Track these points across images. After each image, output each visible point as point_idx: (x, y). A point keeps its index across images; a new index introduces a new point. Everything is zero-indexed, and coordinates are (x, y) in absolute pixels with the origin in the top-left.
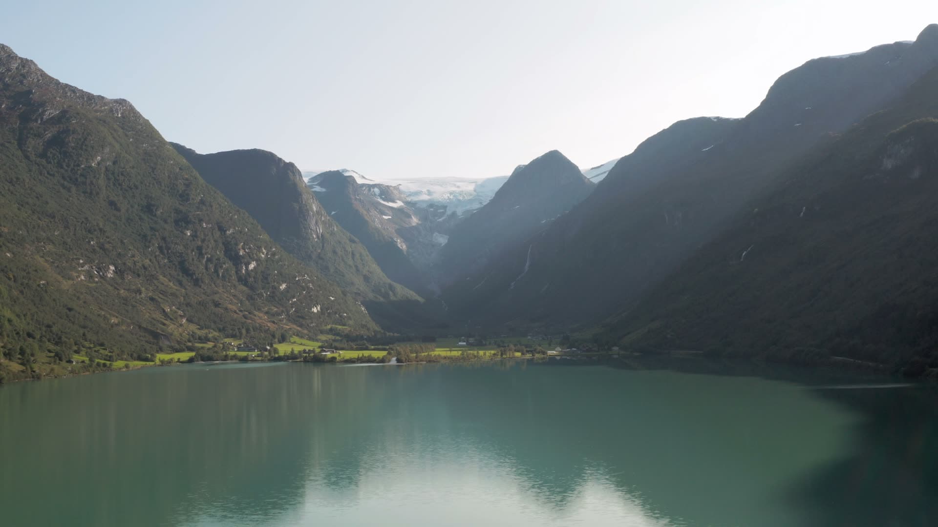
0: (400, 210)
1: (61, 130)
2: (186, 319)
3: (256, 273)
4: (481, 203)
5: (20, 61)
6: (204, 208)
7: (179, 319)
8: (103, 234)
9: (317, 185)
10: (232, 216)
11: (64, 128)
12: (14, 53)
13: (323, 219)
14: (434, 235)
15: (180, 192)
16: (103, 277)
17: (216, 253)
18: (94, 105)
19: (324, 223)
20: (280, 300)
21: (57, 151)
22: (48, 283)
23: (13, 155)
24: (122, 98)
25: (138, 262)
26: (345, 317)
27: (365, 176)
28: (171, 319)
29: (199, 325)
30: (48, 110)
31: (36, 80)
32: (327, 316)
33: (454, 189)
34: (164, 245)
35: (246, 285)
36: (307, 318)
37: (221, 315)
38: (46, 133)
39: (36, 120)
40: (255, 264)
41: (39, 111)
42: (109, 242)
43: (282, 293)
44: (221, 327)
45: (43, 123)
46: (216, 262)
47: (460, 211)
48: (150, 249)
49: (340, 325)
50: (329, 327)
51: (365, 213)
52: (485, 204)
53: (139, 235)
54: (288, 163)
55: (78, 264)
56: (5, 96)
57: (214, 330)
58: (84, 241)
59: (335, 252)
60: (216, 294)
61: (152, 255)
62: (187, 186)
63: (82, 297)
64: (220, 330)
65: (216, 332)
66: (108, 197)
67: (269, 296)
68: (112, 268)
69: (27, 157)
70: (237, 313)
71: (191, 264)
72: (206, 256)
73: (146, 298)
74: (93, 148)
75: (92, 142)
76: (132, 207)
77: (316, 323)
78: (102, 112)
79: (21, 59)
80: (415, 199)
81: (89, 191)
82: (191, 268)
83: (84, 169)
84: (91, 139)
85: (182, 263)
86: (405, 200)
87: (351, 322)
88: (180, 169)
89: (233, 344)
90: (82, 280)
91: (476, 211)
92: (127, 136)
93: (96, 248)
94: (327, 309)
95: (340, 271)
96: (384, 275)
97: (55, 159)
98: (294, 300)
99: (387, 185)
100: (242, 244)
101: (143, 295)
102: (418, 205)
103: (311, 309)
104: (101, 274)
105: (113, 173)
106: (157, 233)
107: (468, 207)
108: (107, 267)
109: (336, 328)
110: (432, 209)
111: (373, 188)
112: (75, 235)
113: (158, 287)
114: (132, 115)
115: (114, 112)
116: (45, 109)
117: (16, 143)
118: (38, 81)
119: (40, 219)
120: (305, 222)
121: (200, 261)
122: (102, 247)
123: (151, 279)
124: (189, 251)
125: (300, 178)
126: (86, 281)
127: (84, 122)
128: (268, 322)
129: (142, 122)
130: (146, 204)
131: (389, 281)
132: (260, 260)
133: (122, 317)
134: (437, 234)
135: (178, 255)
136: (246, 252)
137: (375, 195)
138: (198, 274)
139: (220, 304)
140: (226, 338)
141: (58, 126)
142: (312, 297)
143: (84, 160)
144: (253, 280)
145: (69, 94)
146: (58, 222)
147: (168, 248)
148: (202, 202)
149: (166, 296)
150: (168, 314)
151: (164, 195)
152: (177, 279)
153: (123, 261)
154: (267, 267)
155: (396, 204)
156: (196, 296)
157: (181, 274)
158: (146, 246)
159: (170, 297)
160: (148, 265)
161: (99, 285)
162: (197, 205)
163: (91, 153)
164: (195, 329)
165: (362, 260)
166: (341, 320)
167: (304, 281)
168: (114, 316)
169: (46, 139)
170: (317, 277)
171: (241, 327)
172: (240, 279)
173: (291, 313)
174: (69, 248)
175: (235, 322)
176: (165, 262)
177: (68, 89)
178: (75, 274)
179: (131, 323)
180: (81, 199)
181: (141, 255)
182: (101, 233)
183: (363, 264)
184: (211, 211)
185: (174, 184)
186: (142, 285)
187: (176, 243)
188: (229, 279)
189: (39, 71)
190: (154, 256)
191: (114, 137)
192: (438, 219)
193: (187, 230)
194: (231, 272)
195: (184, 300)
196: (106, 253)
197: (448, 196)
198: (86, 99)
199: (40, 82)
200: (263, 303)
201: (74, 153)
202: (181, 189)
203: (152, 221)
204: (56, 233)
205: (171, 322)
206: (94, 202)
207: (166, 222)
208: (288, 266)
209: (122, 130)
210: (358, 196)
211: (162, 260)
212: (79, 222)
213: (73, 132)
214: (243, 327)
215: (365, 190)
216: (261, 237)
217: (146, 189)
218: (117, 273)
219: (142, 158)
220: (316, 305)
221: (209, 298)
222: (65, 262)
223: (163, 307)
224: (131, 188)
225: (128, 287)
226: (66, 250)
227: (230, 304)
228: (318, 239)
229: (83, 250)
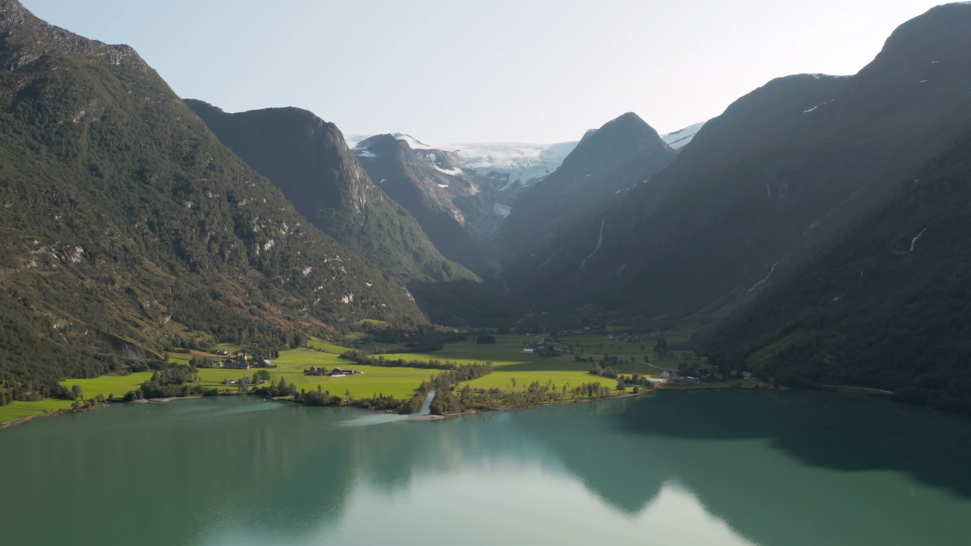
0: (458, 178)
1: (37, 79)
2: (170, 317)
3: (273, 255)
4: (547, 171)
6: (213, 174)
7: (160, 317)
8: (75, 207)
9: (366, 150)
10: (248, 183)
11: (41, 76)
13: (367, 187)
14: (496, 206)
15: (185, 154)
16: (65, 264)
17: (223, 230)
18: (86, 51)
19: (369, 191)
20: (302, 288)
21: (30, 104)
24: (124, 43)
25: (117, 242)
26: (384, 308)
27: (420, 141)
28: (150, 318)
29: (187, 325)
30: (24, 54)
31: (16, 21)
32: (361, 308)
33: (517, 155)
34: (155, 220)
35: (259, 269)
36: (335, 310)
37: (220, 310)
38: (18, 82)
39: (9, 68)
40: (273, 243)
41: (12, 56)
42: (80, 216)
43: (305, 279)
44: (216, 327)
45: (17, 70)
46: (223, 241)
47: (524, 180)
48: (136, 225)
49: (377, 319)
50: (362, 322)
51: (418, 181)
52: (552, 172)
53: (124, 208)
54: (327, 123)
55: (30, 246)
57: (205, 331)
58: (45, 216)
59: (380, 226)
60: (218, 281)
61: (137, 233)
62: (195, 147)
63: (21, 291)
64: (214, 332)
65: (209, 334)
66: (89, 160)
67: (289, 283)
68: (80, 250)
70: (241, 308)
71: (188, 244)
72: (209, 234)
73: (120, 290)
74: (75, 101)
75: (74, 93)
76: (120, 172)
77: (345, 317)
78: (96, 58)
80: (474, 166)
81: (64, 152)
82: (187, 249)
83: (61, 126)
84: (74, 89)
85: (177, 243)
86: (464, 167)
87: (391, 315)
88: (189, 127)
89: (225, 352)
90: (32, 267)
91: (541, 180)
92: (124, 87)
93: (61, 224)
94: (362, 299)
95: (385, 248)
96: (438, 252)
97: (26, 113)
98: (319, 288)
99: (444, 150)
100: (258, 218)
101: (117, 286)
102: (478, 173)
103: (341, 299)
104: (63, 258)
105: (100, 132)
106: (147, 205)
107: (534, 176)
108: (71, 249)
109: (371, 324)
110: (493, 178)
111: (429, 154)
112: (34, 208)
113: (140, 274)
114: (134, 63)
115: (111, 59)
116: (21, 54)
118: (20, 22)
120: (346, 192)
121: (201, 240)
122: (70, 224)
123: (132, 262)
124: (187, 228)
125: (341, 141)
126: (37, 268)
127: (67, 69)
128: (281, 318)
129: (146, 72)
130: (138, 169)
131: (443, 259)
132: (279, 239)
133: (74, 319)
134: (499, 205)
135: (173, 232)
136: (261, 228)
137: (431, 161)
138: (197, 257)
139: (220, 295)
140: (220, 342)
141: (34, 74)
142: (343, 284)
143: (63, 115)
144: (269, 263)
145: (56, 38)
146: (12, 192)
147: (162, 224)
148: (211, 167)
149: (149, 286)
150: (147, 312)
151: (163, 158)
152: (168, 263)
153: (96, 241)
154: (288, 248)
155: (454, 171)
156: (190, 286)
157: (174, 257)
158: (131, 221)
159: (154, 288)
160: (131, 246)
161: (56, 273)
162: (204, 170)
163: (72, 106)
164: (178, 330)
165: (411, 235)
166: (378, 313)
167: (334, 263)
168: (63, 317)
169: (18, 90)
170: (353, 258)
171: (243, 327)
172: (252, 262)
173: (316, 305)
174: (22, 225)
175: (236, 321)
176: (156, 241)
177: (56, 32)
178: (22, 260)
179: (87, 327)
180: (51, 162)
181: (123, 233)
182: (71, 206)
183: (413, 240)
184: (221, 178)
185: (177, 145)
186: (118, 272)
187: (171, 218)
188: (238, 262)
189: (23, 11)
190: (140, 234)
191: (106, 89)
192: (500, 188)
193: (188, 201)
194: (241, 253)
195: (172, 291)
196: (73, 231)
197: (511, 163)
198: (77, 44)
199: (22, 23)
200: (280, 293)
201: (50, 106)
202: (186, 152)
203: (143, 187)
204: (7, 206)
205: (147, 323)
206: (69, 167)
207: (161, 191)
208: (315, 246)
209: (119, 81)
210: (411, 162)
211: (151, 239)
212: (42, 191)
213: (52, 81)
214: (245, 327)
215: (419, 156)
216: (284, 209)
217: (141, 151)
218: (85, 256)
219: (141, 113)
220: (348, 293)
221: (208, 287)
222: (11, 244)
223: (141, 302)
224: (121, 150)
225: (97, 275)
226: (17, 227)
227: (235, 294)
228: (361, 210)
229: (42, 227)
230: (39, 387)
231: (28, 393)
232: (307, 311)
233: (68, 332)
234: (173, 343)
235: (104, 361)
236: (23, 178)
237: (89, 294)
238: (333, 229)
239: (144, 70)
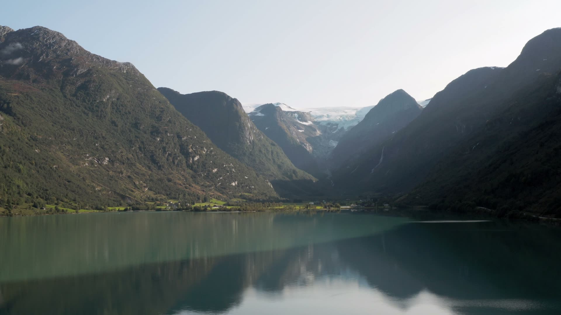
0: (310, 127)
1: (86, 81)
2: (147, 188)
3: (199, 163)
4: (359, 122)
5: (67, 41)
6: (170, 125)
7: (143, 188)
8: (105, 140)
9: (259, 112)
10: (188, 129)
11: (88, 79)
12: (65, 37)
13: (254, 131)
14: (330, 141)
16: (101, 165)
17: (174, 151)
18: (109, 66)
19: (255, 134)
20: (212, 178)
21: (83, 93)
22: (58, 167)
23: (56, 95)
24: (128, 62)
25: (124, 156)
26: (253, 188)
27: (291, 107)
28: (138, 188)
29: (155, 192)
30: (80, 69)
31: (75, 52)
32: (241, 188)
33: (343, 114)
34: (142, 146)
35: (192, 169)
36: (227, 188)
37: (171, 186)
38: (77, 82)
39: (73, 75)
40: (199, 157)
41: (74, 70)
42: (107, 144)
43: (213, 174)
44: (169, 193)
45: (76, 76)
46: (174, 156)
47: (346, 127)
48: (133, 148)
49: (248, 193)
50: (240, 194)
51: (286, 128)
53: (128, 140)
54: (233, 99)
55: (85, 157)
56: (56, 62)
57: (163, 194)
58: (91, 144)
59: (260, 151)
60: (171, 174)
61: (134, 152)
62: (162, 112)
63: (82, 175)
64: (167, 195)
65: (165, 196)
66: (111, 118)
67: (206, 176)
68: (107, 159)
69: (65, 97)
70: (181, 186)
71: (157, 157)
72: (168, 153)
73: (126, 177)
74: (104, 91)
75: (104, 87)
76: (126, 124)
77: (232, 191)
78: (114, 70)
79: (68, 40)
80: (319, 120)
81: (99, 115)
82: (157, 159)
83: (98, 103)
84: (104, 85)
85: (152, 156)
86: (313, 121)
87: (255, 192)
88: (160, 102)
89: (171, 203)
90: (86, 166)
92: (128, 83)
93: (99, 147)
94: (242, 184)
95: (262, 162)
96: (292, 164)
97: (81, 97)
98: (221, 178)
99: (303, 112)
100: (191, 145)
101: (124, 175)
102: (321, 124)
103: (231, 183)
104: (100, 162)
105: (116, 105)
106: (138, 139)
107: (351, 125)
108: (103, 159)
109: (245, 195)
110: (329, 126)
111: (294, 114)
112: (86, 140)
113: (135, 170)
114: (133, 71)
115: (122, 70)
116: (78, 69)
117: (59, 88)
119: (65, 131)
120: (243, 134)
121: (164, 155)
122: (103, 148)
123: (131, 165)
124: (157, 150)
125: (240, 108)
126: (88, 166)
127: (101, 75)
128: (199, 190)
129: (139, 75)
130: (134, 123)
131: (294, 167)
132: (202, 155)
133: (104, 187)
134: (332, 141)
135: (150, 151)
136: (193, 150)
137: (295, 118)
138: (162, 163)
139: (171, 180)
140: (170, 199)
141: (85, 78)
142: (233, 177)
143: (99, 98)
144: (196, 166)
145: (95, 60)
146: (77, 133)
147: (145, 148)
148: (170, 121)
149: (138, 175)
150: (137, 186)
151: (147, 117)
152: (148, 166)
153: (115, 155)
154: (206, 159)
155: (308, 123)
156: (157, 176)
157: (151, 163)
158: (131, 146)
159: (140, 176)
160: (130, 158)
161: (97, 169)
162: (166, 123)
163: (103, 93)
164: (151, 194)
165: (277, 156)
166: (249, 190)
167: (229, 167)
168: (100, 186)
169: (77, 86)
170: (239, 165)
171: (181, 193)
172: (188, 166)
173: (218, 186)
174: (81, 148)
175: (178, 191)
176: (142, 156)
177: (94, 57)
178: (82, 162)
179: (110, 190)
180: (94, 120)
181: (127, 152)
182: (103, 139)
183: (278, 158)
184: (174, 126)
185: (153, 111)
186: (124, 169)
187: (150, 145)
188: (181, 166)
189: (78, 47)
190: (135, 152)
191: (119, 85)
192: (333, 132)
193: (158, 137)
194: (183, 162)
195: (149, 177)
196: (104, 151)
197: (339, 118)
198: (105, 63)
199: (78, 53)
200: (201, 180)
201: (93, 94)
202: (158, 114)
203: (137, 132)
204: (74, 139)
205: (137, 190)
206: (102, 122)
207: (145, 133)
208: (220, 159)
209: (126, 80)
210: (282, 118)
211: (140, 155)
212: (90, 133)
213: (94, 82)
214: (182, 193)
215: (289, 115)
216: (205, 141)
217: (136, 114)
218: (110, 162)
219: (136, 96)
220: (235, 181)
221: (166, 176)
222: (77, 155)
223: (135, 181)
224: (126, 114)
225: (115, 170)
226: (79, 149)
227: (178, 180)
228: (250, 143)
229: (90, 148)
230: (91, 206)
231: (87, 207)
232: (214, 189)
233: (102, 192)
234: (148, 198)
235: (117, 202)
236: (81, 127)
237: (111, 178)
238: (236, 153)
239: (138, 75)
